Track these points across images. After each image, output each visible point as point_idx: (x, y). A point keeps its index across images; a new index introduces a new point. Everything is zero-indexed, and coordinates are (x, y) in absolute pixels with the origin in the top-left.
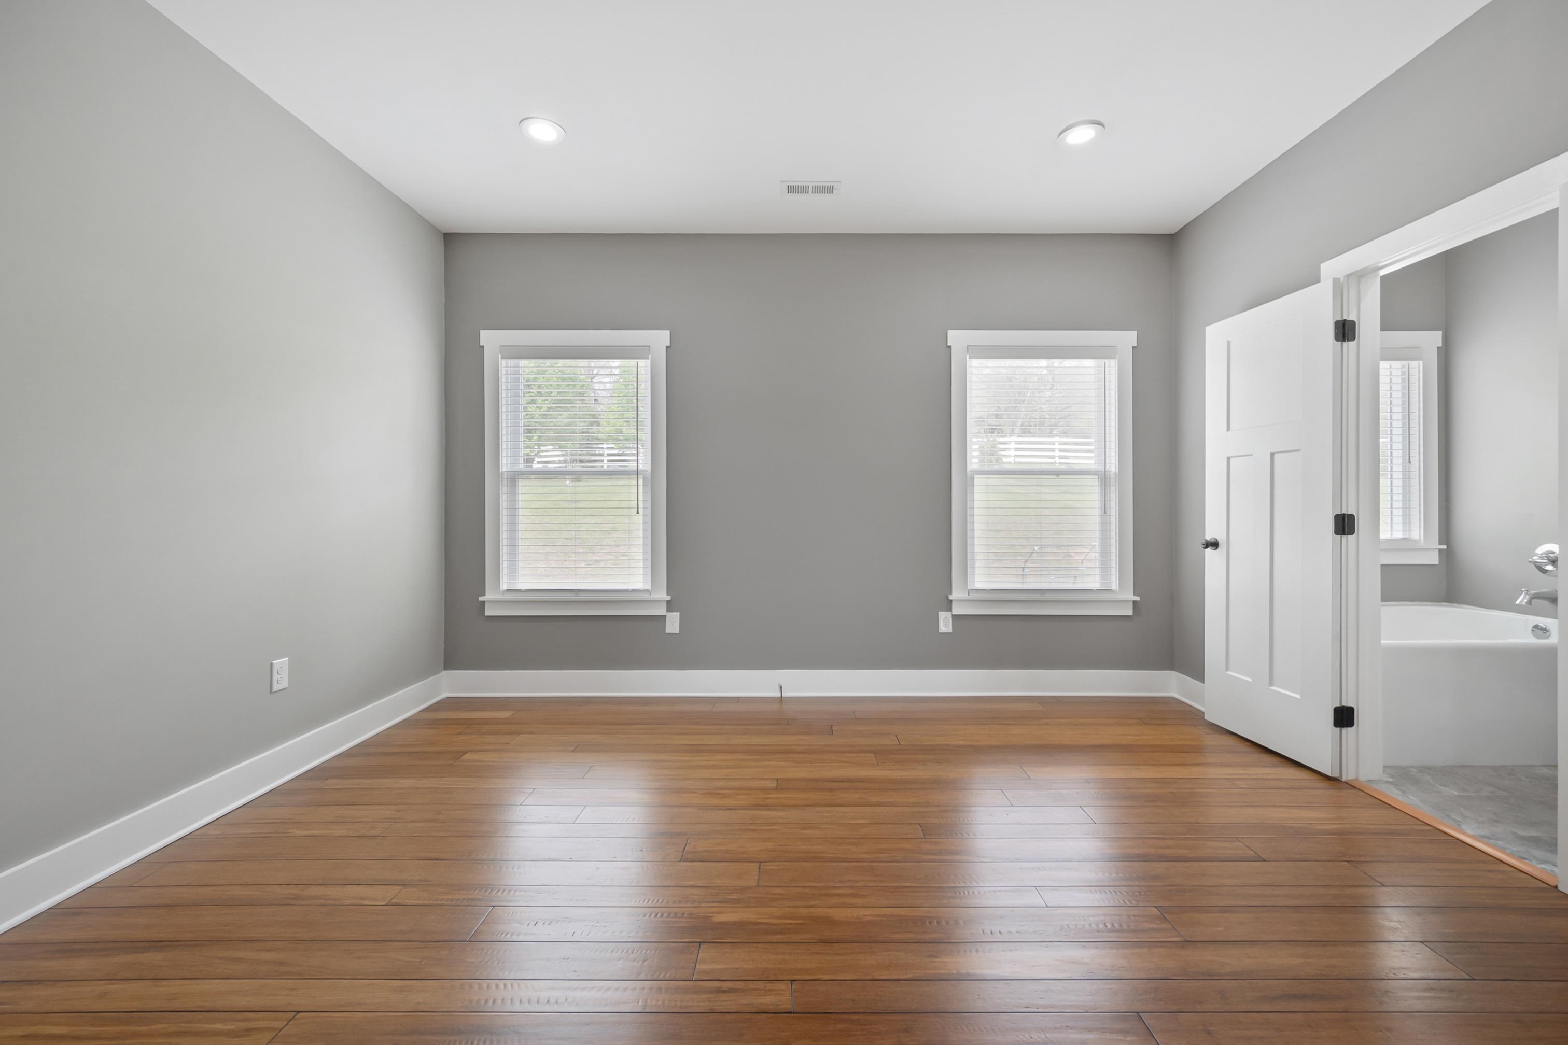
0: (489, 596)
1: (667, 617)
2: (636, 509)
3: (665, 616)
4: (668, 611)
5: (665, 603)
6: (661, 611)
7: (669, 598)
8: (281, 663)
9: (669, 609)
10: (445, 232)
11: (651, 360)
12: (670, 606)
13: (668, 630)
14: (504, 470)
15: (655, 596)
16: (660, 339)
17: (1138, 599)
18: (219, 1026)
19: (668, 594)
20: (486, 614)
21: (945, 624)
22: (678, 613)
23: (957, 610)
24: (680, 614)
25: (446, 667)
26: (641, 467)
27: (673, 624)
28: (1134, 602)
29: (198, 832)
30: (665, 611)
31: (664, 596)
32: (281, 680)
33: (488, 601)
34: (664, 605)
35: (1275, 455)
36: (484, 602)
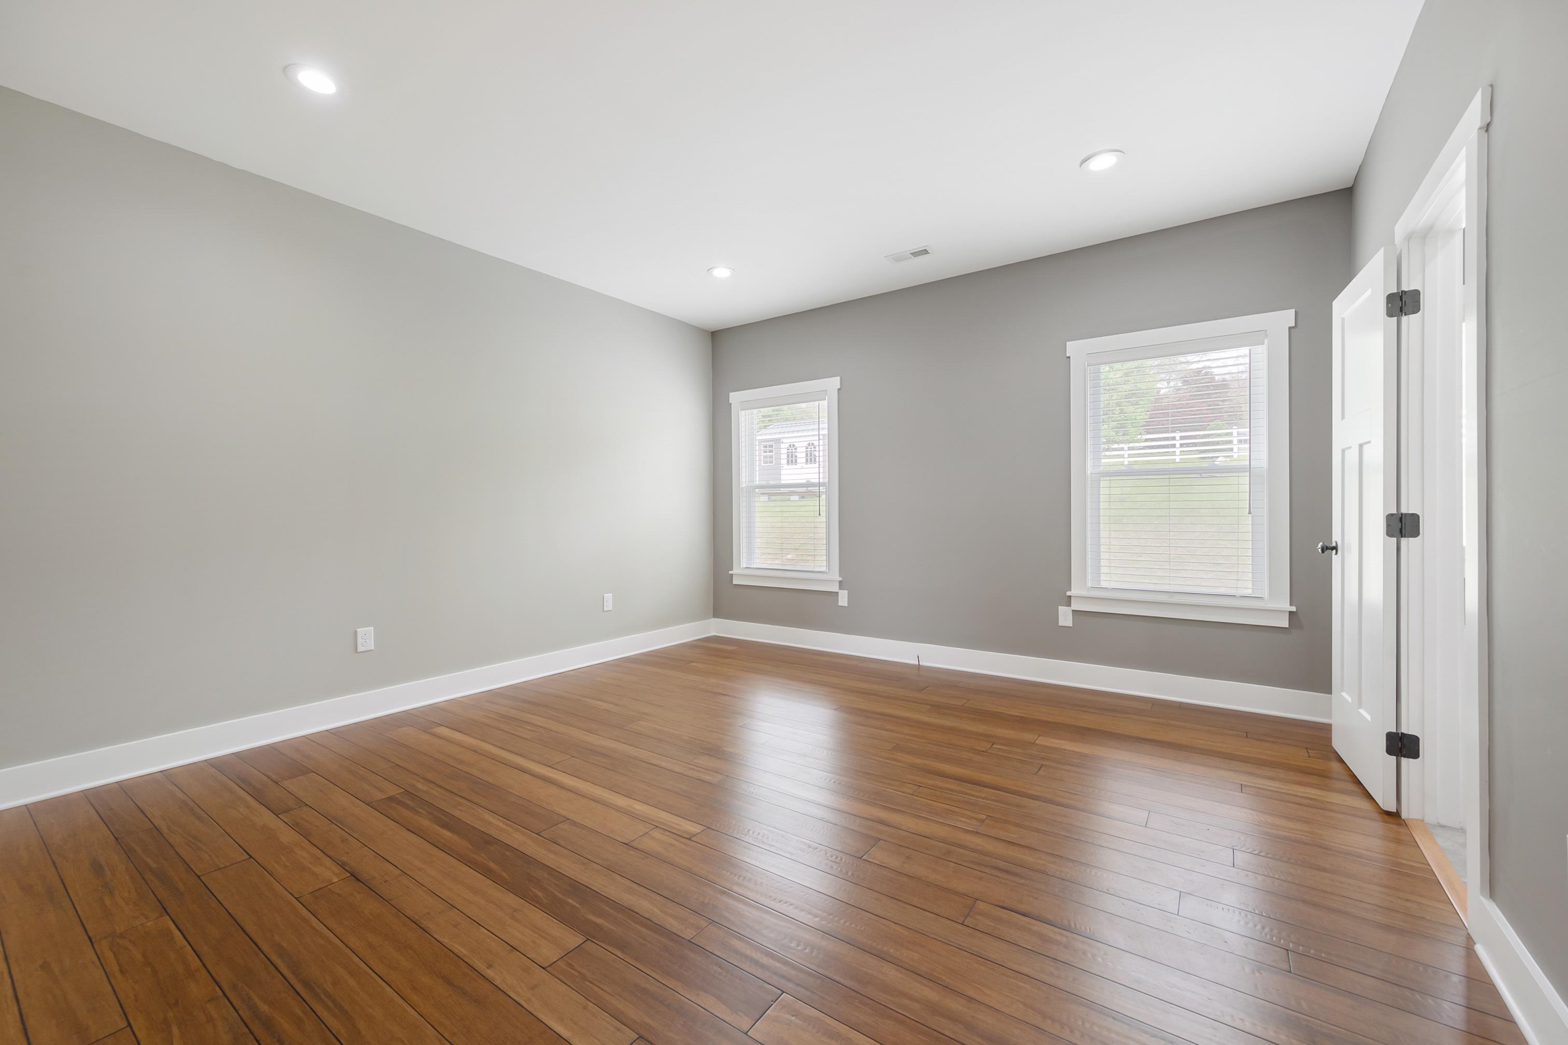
0: (734, 571)
2: (818, 512)
3: (838, 593)
4: (840, 589)
5: (838, 582)
6: (835, 588)
7: (841, 579)
8: (608, 597)
10: (711, 331)
11: (828, 400)
12: (841, 585)
13: (840, 604)
14: (744, 486)
15: (830, 577)
16: (835, 382)
17: (1294, 609)
18: (528, 727)
19: (840, 576)
20: (733, 583)
21: (1065, 617)
22: (847, 591)
23: (1076, 606)
25: (714, 617)
26: (821, 481)
27: (843, 599)
28: (1291, 613)
29: (570, 672)
30: (838, 589)
31: (837, 577)
32: (609, 606)
33: (735, 574)
34: (837, 585)
36: (732, 575)
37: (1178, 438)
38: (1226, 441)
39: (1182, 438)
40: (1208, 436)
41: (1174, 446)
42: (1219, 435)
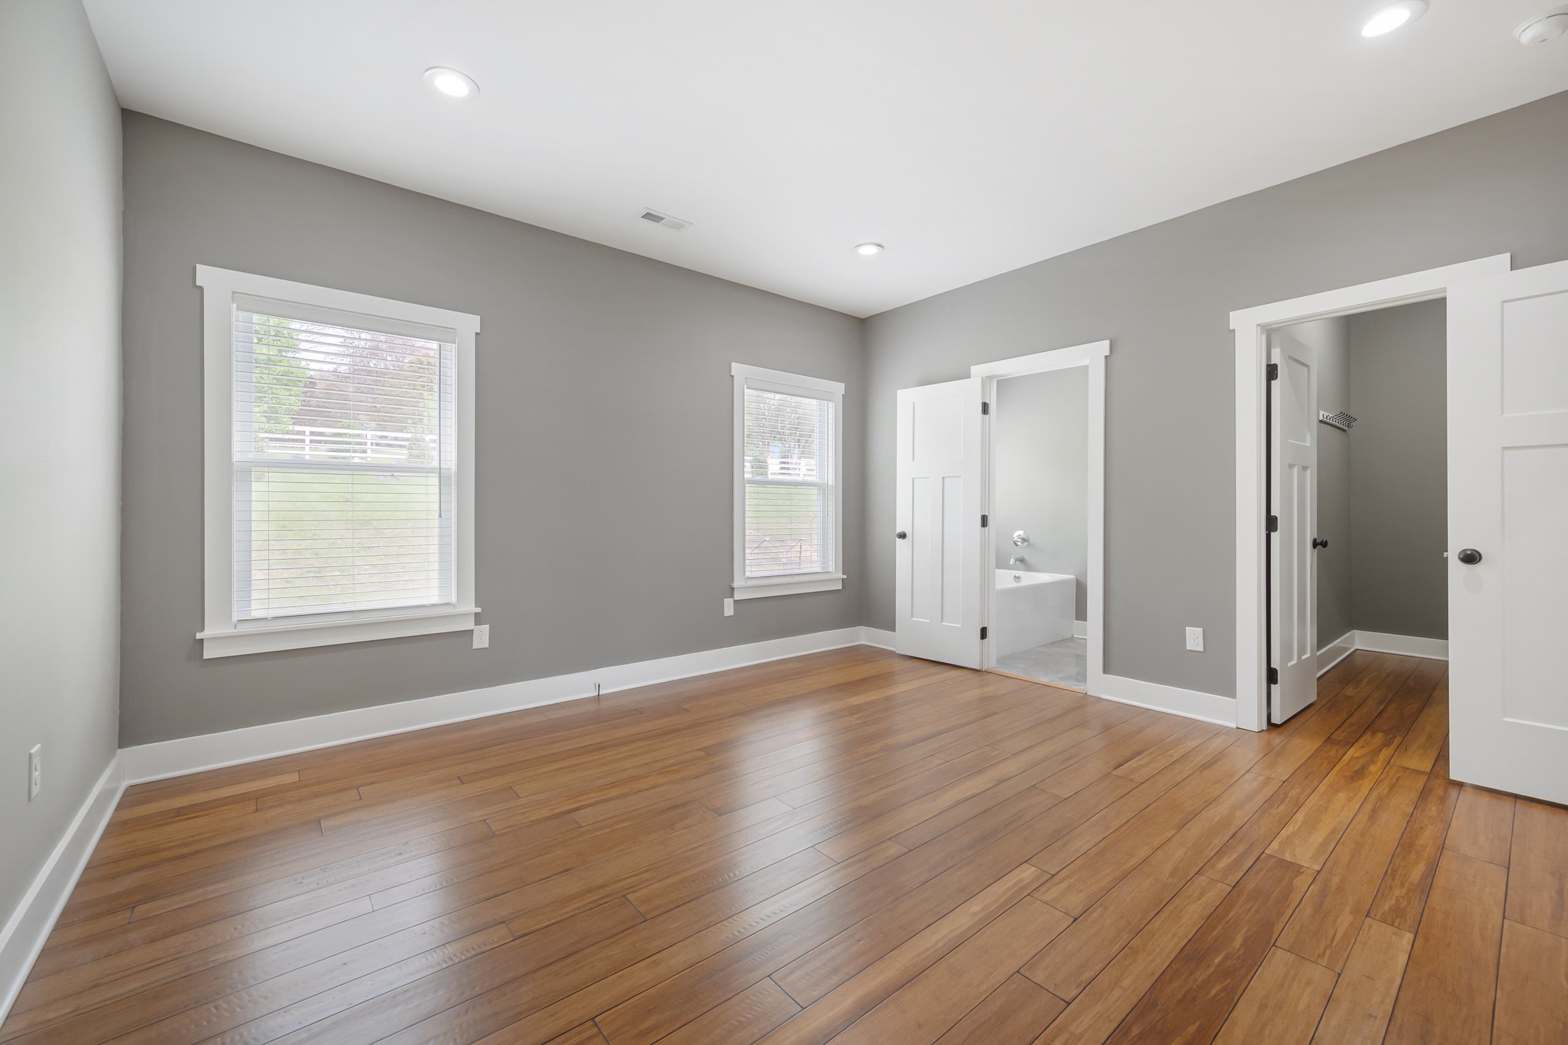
0: (207, 633)
1: (474, 632)
3: (472, 631)
4: (476, 625)
5: (474, 614)
6: (469, 625)
7: (478, 610)
8: (37, 753)
9: (477, 623)
10: (124, 107)
11: (457, 342)
12: (479, 619)
13: (476, 646)
14: (236, 459)
15: (460, 610)
16: (472, 324)
17: (845, 577)
19: (476, 606)
20: (205, 657)
21: (729, 609)
22: (488, 625)
23: (738, 596)
24: (490, 627)
26: (444, 465)
27: (482, 638)
28: (843, 580)
30: (473, 624)
31: (471, 608)
32: (38, 780)
34: (473, 619)
35: (945, 478)
36: (202, 640)
37: (307, 433)
38: (358, 442)
39: (312, 433)
40: (340, 435)
41: (303, 441)
42: (350, 435)
